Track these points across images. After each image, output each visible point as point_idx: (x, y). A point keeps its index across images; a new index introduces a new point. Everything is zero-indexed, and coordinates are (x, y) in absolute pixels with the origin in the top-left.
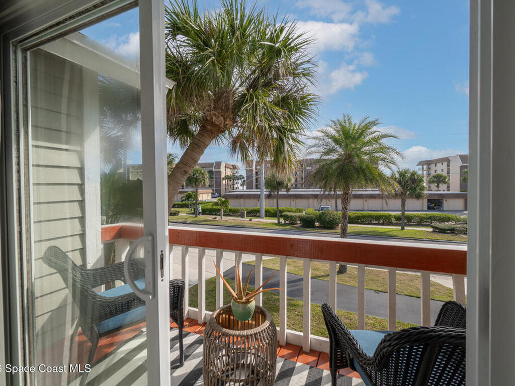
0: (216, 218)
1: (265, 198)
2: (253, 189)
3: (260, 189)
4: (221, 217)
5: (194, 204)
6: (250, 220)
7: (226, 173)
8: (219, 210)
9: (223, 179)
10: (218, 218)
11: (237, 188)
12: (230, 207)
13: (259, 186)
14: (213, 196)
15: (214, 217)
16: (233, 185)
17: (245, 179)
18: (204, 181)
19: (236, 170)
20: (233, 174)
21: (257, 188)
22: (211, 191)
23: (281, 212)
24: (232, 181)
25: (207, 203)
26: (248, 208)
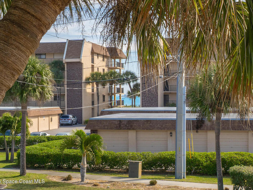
0: (69, 178)
1: (188, 129)
2: (157, 106)
3: (174, 105)
4: (83, 177)
5: (17, 142)
6: (153, 184)
7: (93, 67)
8: (77, 159)
9: (88, 81)
10: (76, 177)
11: (119, 103)
12: (103, 152)
13: (171, 99)
14: (64, 121)
15: (65, 174)
16: (111, 95)
17: (139, 81)
18: (43, 88)
19: (117, 60)
20: (109, 68)
21: (166, 103)
22: (57, 110)
23: (227, 164)
24: (108, 86)
25: (49, 139)
26: (145, 153)
